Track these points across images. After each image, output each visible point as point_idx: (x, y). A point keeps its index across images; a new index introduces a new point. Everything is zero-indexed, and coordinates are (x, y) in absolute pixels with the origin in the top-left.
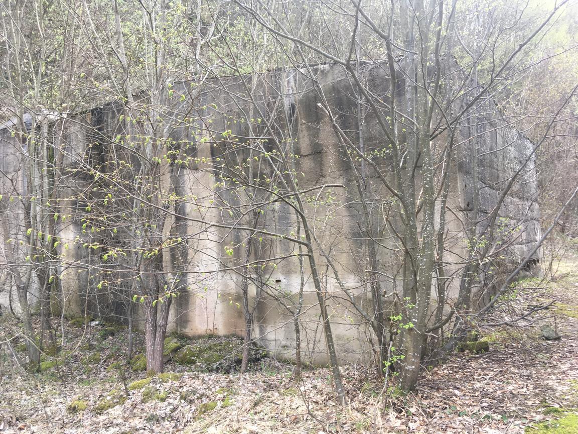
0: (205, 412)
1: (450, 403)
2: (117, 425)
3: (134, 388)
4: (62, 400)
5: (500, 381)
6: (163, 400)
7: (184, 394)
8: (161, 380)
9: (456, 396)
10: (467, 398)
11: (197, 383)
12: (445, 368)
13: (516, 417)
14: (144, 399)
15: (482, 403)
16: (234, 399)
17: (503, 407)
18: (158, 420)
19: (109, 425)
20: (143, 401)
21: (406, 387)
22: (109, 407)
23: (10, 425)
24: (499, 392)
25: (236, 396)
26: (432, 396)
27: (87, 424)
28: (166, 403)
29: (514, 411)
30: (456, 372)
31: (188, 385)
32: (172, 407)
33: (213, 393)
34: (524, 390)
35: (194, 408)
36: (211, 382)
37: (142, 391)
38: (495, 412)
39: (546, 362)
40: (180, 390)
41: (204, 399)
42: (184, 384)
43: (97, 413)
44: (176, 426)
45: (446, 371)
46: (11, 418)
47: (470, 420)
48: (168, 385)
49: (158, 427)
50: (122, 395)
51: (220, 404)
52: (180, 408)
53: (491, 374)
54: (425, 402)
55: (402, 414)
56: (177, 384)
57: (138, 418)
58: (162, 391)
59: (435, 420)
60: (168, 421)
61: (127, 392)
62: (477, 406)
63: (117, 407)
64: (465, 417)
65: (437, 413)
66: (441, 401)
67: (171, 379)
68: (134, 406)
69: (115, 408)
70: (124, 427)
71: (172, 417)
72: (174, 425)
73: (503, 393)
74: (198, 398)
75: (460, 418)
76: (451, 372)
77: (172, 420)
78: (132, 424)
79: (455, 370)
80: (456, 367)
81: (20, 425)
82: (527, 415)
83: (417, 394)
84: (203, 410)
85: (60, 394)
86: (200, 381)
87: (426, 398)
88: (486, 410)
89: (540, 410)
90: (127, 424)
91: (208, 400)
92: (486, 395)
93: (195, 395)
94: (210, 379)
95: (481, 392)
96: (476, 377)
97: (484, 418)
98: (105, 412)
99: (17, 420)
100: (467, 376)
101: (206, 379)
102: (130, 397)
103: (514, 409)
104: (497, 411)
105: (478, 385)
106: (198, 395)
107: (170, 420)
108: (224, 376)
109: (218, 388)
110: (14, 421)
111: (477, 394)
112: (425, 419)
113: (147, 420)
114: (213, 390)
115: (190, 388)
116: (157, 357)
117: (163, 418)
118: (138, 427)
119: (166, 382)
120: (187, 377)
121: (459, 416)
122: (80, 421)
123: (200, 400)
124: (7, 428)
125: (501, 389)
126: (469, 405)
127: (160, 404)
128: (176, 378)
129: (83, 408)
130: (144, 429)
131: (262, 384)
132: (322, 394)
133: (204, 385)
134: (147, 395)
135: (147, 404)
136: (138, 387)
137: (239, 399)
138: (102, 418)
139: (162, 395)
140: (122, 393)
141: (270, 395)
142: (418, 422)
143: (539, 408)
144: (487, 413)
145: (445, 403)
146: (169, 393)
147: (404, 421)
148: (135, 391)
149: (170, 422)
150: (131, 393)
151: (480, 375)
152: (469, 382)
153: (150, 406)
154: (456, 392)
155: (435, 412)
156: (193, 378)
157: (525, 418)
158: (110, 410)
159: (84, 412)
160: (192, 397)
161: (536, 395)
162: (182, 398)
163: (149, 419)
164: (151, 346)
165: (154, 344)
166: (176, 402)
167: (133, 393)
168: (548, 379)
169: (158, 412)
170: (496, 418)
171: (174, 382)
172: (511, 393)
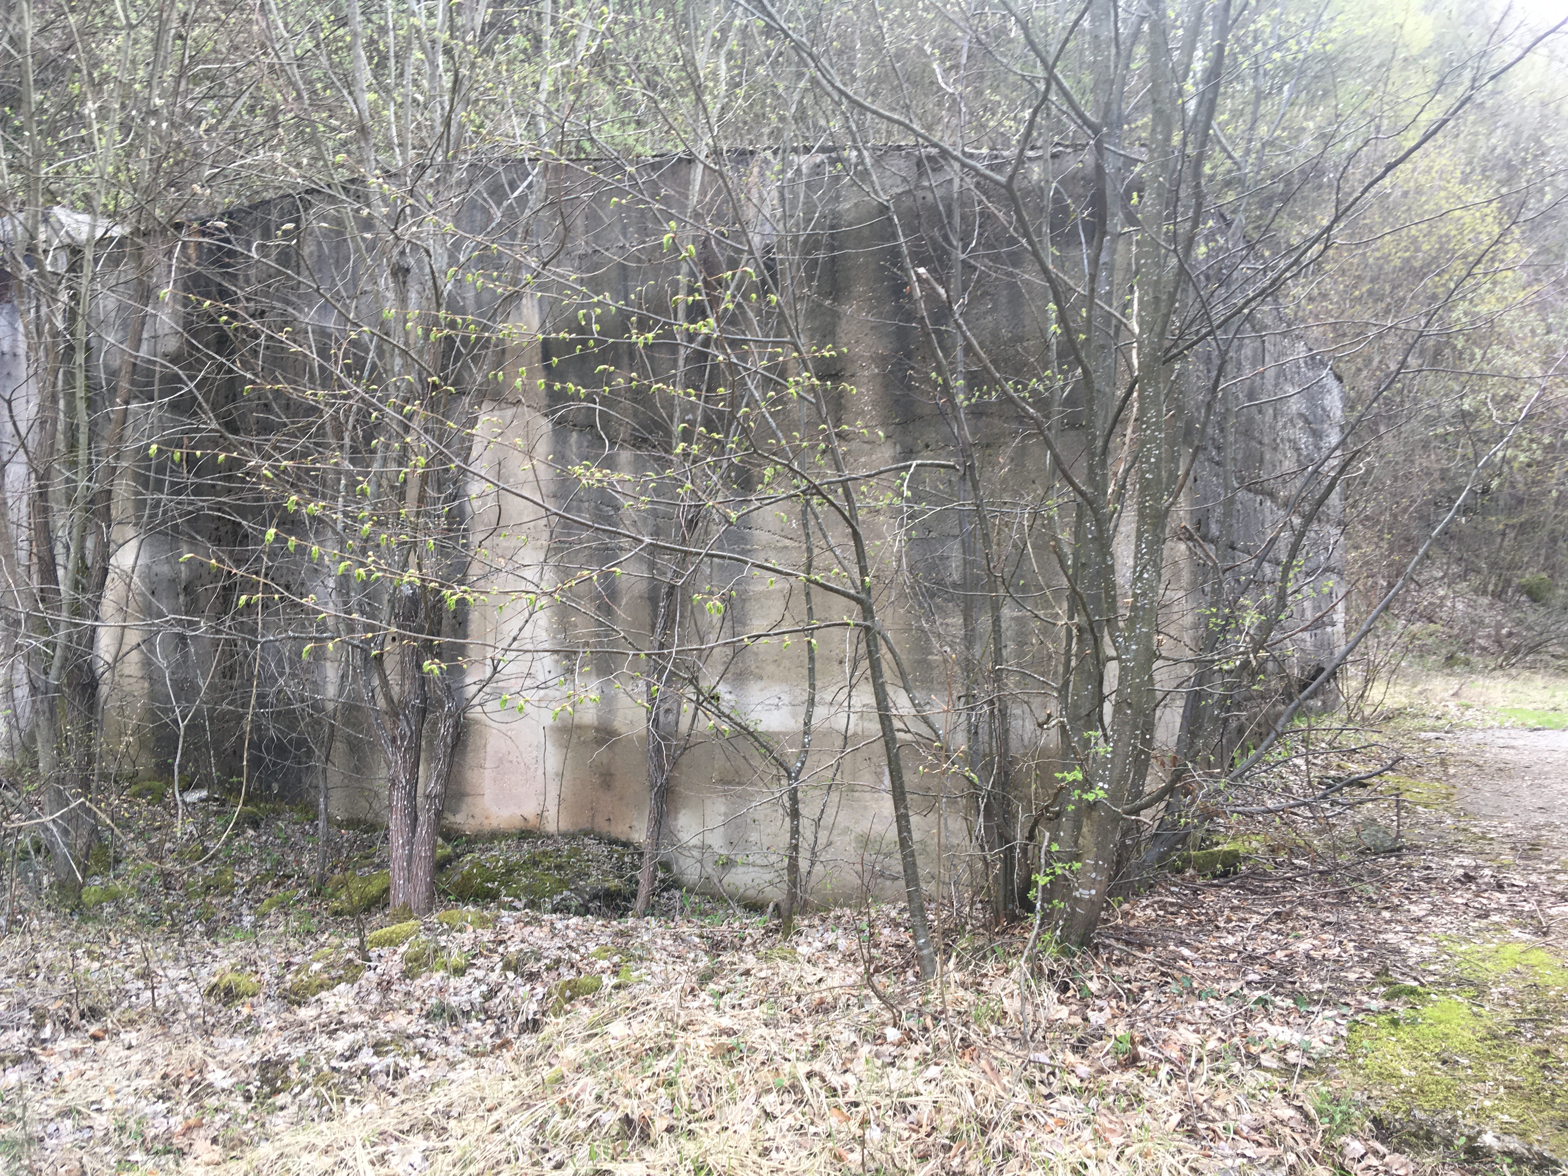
0: (571, 998)
1: (1176, 974)
2: (356, 1027)
3: (380, 944)
4: (184, 973)
5: (1279, 932)
6: (459, 972)
7: (513, 958)
8: (446, 926)
9: (1185, 960)
10: (1210, 964)
11: (538, 935)
12: (1147, 906)
13: (1326, 1002)
14: (410, 970)
15: (1245, 974)
16: (643, 971)
17: (1294, 983)
18: (453, 1018)
19: (333, 1027)
20: (408, 975)
21: (1073, 938)
22: (321, 987)
23: (67, 1029)
24: (1280, 954)
25: (646, 964)
26: (1131, 959)
27: (270, 1026)
28: (468, 979)
29: (1320, 992)
30: (1172, 913)
31: (517, 939)
32: (484, 988)
33: (583, 958)
34: (1337, 950)
35: (540, 990)
36: (572, 934)
37: (402, 949)
38: (1276, 994)
39: (1375, 897)
40: (501, 949)
41: (563, 970)
42: (506, 937)
43: (292, 1002)
44: (498, 1033)
45: (1149, 911)
46: (68, 1010)
47: (1224, 1008)
48: (467, 937)
49: (455, 1033)
50: (350, 961)
51: (609, 981)
52: (506, 990)
53: (1255, 919)
54: (1119, 971)
55: (1069, 994)
56: (487, 936)
57: (403, 1012)
58: (455, 951)
59: (1146, 1007)
60: (478, 1020)
61: (362, 949)
62: (1235, 980)
63: (342, 986)
64: (1212, 1002)
65: (1148, 994)
66: (1154, 970)
67: (472, 923)
68: (385, 986)
69: (335, 991)
70: (374, 1033)
71: (486, 1012)
72: (493, 1029)
73: (1290, 956)
74: (549, 969)
75: (1203, 1004)
76: (1161, 913)
77: (489, 1018)
78: (393, 1026)
79: (1171, 909)
80: (1172, 904)
81: (94, 1029)
82: (1349, 1000)
83: (1097, 955)
84: (568, 993)
85: (176, 960)
86: (546, 929)
87: (1118, 964)
88: (1257, 989)
89: (1375, 990)
90: (380, 1025)
91: (573, 972)
92: (1252, 959)
93: (539, 960)
94: (567, 927)
95: (1239, 953)
96: (1222, 925)
97: (1255, 1003)
98: (313, 999)
99: (82, 1016)
100: (1200, 921)
101: (559, 925)
102: (372, 964)
103: (1318, 986)
104: (1281, 990)
105: (1230, 940)
106: (548, 961)
107: (482, 1017)
108: (600, 922)
109: (592, 948)
110: (75, 1018)
111: (1232, 956)
112: (1123, 1004)
113: (427, 1016)
114: (582, 950)
115: (522, 946)
116: (421, 873)
117: (466, 1014)
118: (410, 1031)
119: (460, 931)
120: (511, 921)
121: (1200, 998)
122: (249, 1018)
123: (554, 974)
124: (63, 1035)
125: (1286, 947)
126: (1217, 979)
127: (454, 982)
128: (483, 923)
129: (250, 988)
130: (427, 1037)
131: (697, 940)
132: (855, 961)
133: (556, 940)
134: (416, 960)
135: (418, 982)
136: (390, 942)
137: (655, 968)
138: (305, 1013)
139: (456, 959)
140: (351, 955)
141: (736, 959)
142: (1108, 1011)
143: (1374, 986)
144: (1260, 993)
145: (1163, 974)
146: (474, 957)
147: (1074, 1008)
148: (385, 951)
149: (483, 1022)
150: (373, 954)
151: (1229, 920)
152: (1209, 934)
153: (426, 985)
154: (1186, 952)
155: (1142, 990)
156: (527, 924)
157: (1347, 1004)
158: (323, 994)
159: (255, 1000)
160: (533, 967)
161: (1363, 960)
162: (507, 966)
163: (430, 1016)
164: (403, 846)
165: (410, 842)
166: (494, 977)
167: (380, 956)
168: (1386, 931)
169: (453, 1001)
170: (1280, 1004)
171: (479, 931)
172: (1308, 956)
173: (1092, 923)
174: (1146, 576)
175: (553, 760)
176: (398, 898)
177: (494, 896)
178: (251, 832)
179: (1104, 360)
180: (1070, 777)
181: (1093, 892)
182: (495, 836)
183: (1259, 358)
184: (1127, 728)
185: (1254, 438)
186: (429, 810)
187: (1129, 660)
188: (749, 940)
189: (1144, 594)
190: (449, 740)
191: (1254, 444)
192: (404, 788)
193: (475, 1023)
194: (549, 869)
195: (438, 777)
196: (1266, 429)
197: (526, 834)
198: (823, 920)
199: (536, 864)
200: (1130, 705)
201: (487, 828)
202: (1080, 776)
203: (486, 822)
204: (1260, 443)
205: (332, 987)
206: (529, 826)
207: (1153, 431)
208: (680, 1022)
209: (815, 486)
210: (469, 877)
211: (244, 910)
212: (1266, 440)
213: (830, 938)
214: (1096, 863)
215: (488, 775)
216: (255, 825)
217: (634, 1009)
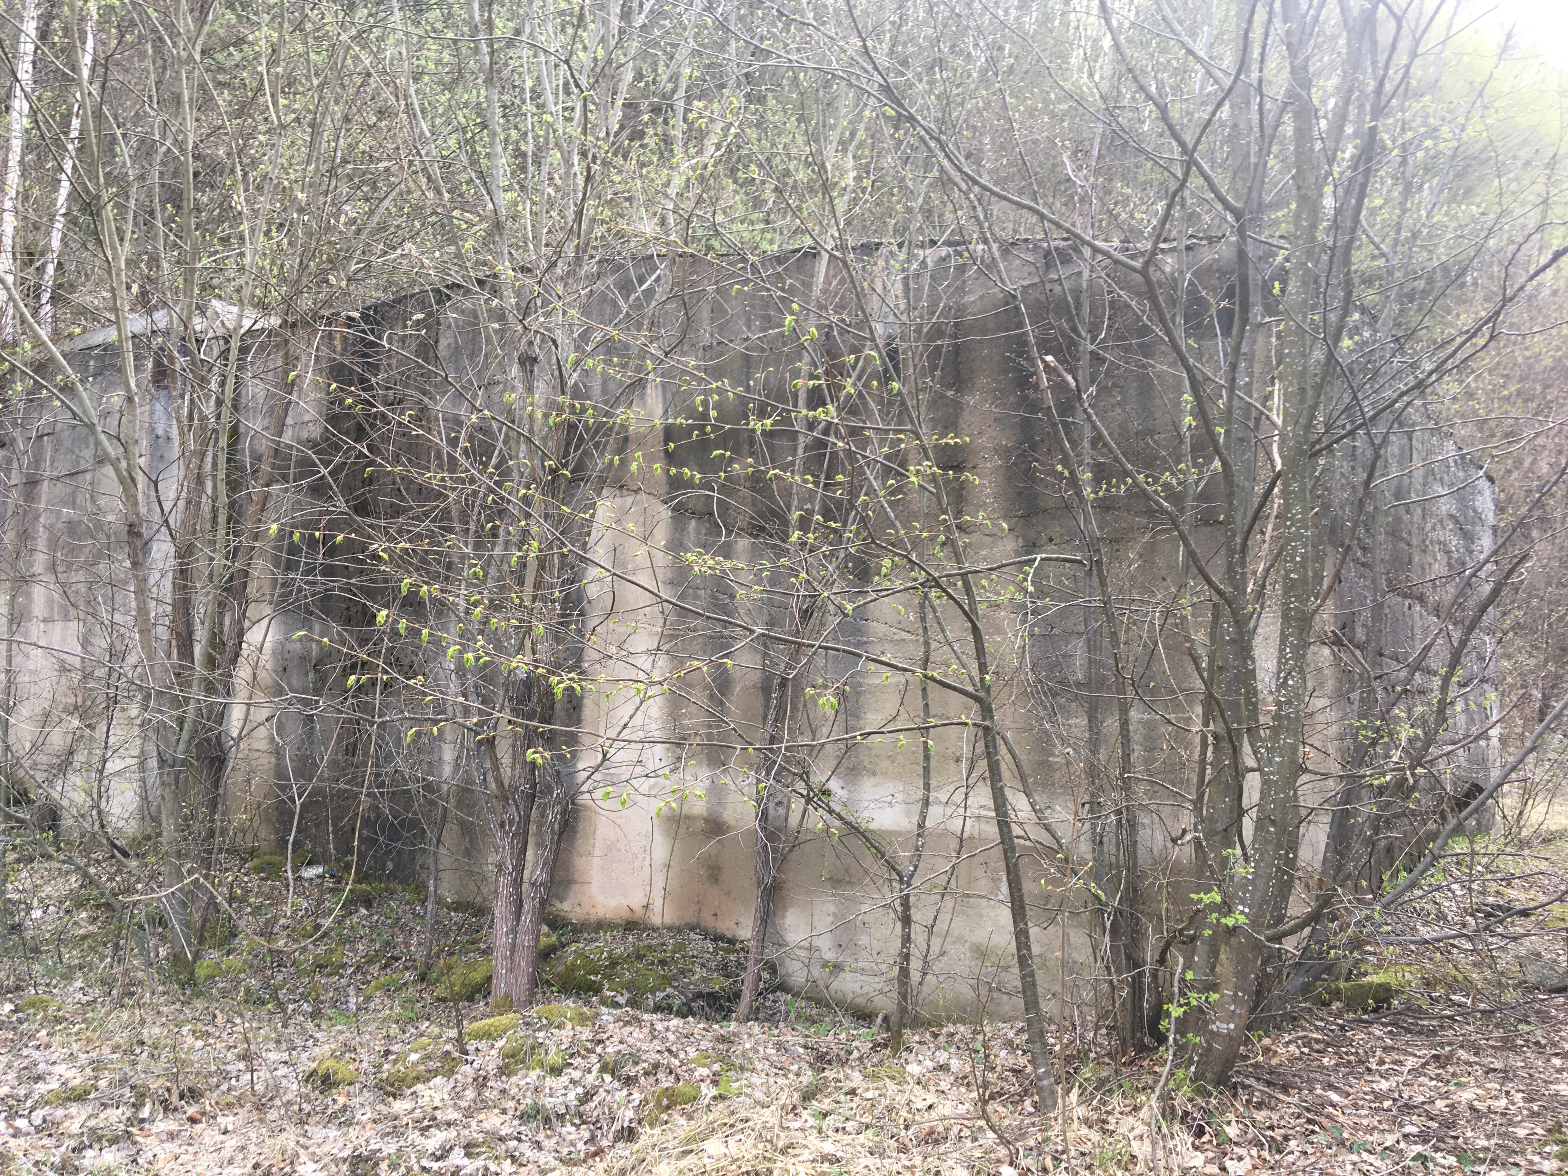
0: (668, 1107)
1: (1325, 1122)
2: (449, 1124)
3: (478, 1037)
4: (285, 1056)
5: (1438, 1078)
6: (556, 1071)
7: (610, 1060)
8: (545, 1022)
9: (1334, 1106)
10: (1363, 1112)
11: (637, 1036)
12: (1290, 1042)
13: (1493, 1161)
14: (507, 1066)
15: (1401, 1126)
16: (744, 1082)
17: (1457, 1138)
18: (547, 1120)
19: (426, 1123)
20: (504, 1071)
21: (1209, 1075)
22: (417, 1079)
23: (166, 1110)
24: (1440, 1104)
25: (747, 1074)
26: (1273, 1103)
27: (365, 1118)
28: (564, 1080)
29: (1486, 1149)
30: (1318, 1051)
31: (616, 1039)
32: (580, 1090)
33: (682, 1063)
34: (1503, 1102)
35: (637, 1096)
36: (672, 1037)
37: (500, 1044)
38: (1437, 1149)
39: (1543, 1042)
40: (599, 1049)
41: (661, 1075)
42: (605, 1036)
43: (388, 1094)
44: (592, 1139)
45: (1292, 1048)
46: (168, 1090)
47: (1378, 1163)
48: (566, 1034)
49: (548, 1137)
50: (448, 1053)
51: (708, 1091)
52: (602, 1094)
53: (1411, 1062)
54: (1260, 1116)
55: (1204, 1139)
56: (586, 1034)
57: (496, 1111)
58: (553, 1049)
59: (1290, 1158)
60: (573, 1124)
61: (459, 1041)
62: (1391, 1131)
63: (438, 1080)
64: (1365, 1155)
65: (1293, 1143)
66: (1299, 1117)
67: (571, 1020)
68: (481, 1082)
69: (431, 1084)
70: (467, 1132)
71: (581, 1117)
72: (587, 1135)
73: (1452, 1106)
74: (646, 1074)
75: (1354, 1157)
76: (1306, 1050)
77: (584, 1123)
78: (486, 1126)
79: (1316, 1047)
80: (1317, 1041)
81: (191, 1110)
82: (1518, 1159)
83: (1235, 1095)
84: (665, 1102)
85: (278, 1042)
86: (646, 1030)
87: (1259, 1106)
88: (1415, 1143)
89: (1547, 1149)
90: (474, 1124)
91: (672, 1078)
92: (1409, 1108)
93: (637, 1063)
94: (667, 1029)
95: (1394, 1100)
96: (1374, 1067)
97: (1414, 1159)
98: (409, 1092)
99: (182, 1097)
100: (1349, 1062)
101: (659, 1026)
102: (469, 1058)
103: (1484, 1143)
104: (1442, 1145)
105: (1384, 1085)
106: (645, 1065)
107: (577, 1121)
108: (701, 1026)
109: (692, 1053)
110: (175, 1099)
111: (1387, 1104)
112: (1265, 1154)
113: (521, 1117)
114: (682, 1055)
115: (621, 1047)
116: (523, 964)
117: (561, 1117)
118: (503, 1133)
119: (558, 1027)
120: (611, 1019)
121: (1351, 1150)
122: (345, 1108)
123: (651, 1079)
124: (161, 1116)
125: (1446, 1096)
126: (1370, 1130)
127: (550, 1082)
128: (582, 1020)
129: (348, 1076)
130: (519, 1140)
131: (801, 1050)
132: (968, 1085)
133: (655, 1042)
134: (513, 1056)
135: (514, 1079)
136: (488, 1035)
137: (756, 1080)
138: (400, 1106)
139: (553, 1057)
140: (449, 1047)
141: (841, 1076)
142: (1248, 1159)
143: (1546, 1144)
144: (1419, 1148)
145: (1310, 1121)
146: (571, 1056)
147: (1211, 1155)
148: (483, 1045)
149: (578, 1127)
150: (471, 1048)
151: (1382, 1062)
152: (1359, 1077)
153: (522, 1083)
154: (1335, 1097)
155: (1286, 1138)
156: (627, 1023)
157: (1516, 1165)
158: (419, 1087)
159: (351, 1089)
160: (631, 1070)
161: (1533, 1114)
162: (604, 1069)
163: (524, 1117)
164: (507, 934)
165: (514, 931)
166: (590, 1079)
167: (477, 1050)
168: (1557, 1081)
169: (548, 1102)
170: (1442, 1161)
171: (578, 1028)
172: (1472, 1108)
173: (1230, 1059)
174: (1290, 682)
175: (661, 850)
176: (500, 988)
177: (596, 989)
178: (364, 911)
179: (1244, 453)
180: (1206, 899)
181: (1232, 1026)
182: (601, 926)
183: (1406, 456)
184: (1270, 848)
185: (1401, 539)
186: (534, 899)
187: (1272, 773)
188: (856, 1054)
189: (1289, 702)
190: (556, 826)
191: (1402, 545)
192: (511, 874)
193: (569, 1128)
194: (652, 964)
195: (545, 864)
196: (1415, 530)
197: (631, 926)
198: (936, 1036)
199: (640, 957)
200: (1273, 823)
201: (593, 918)
202: (1218, 899)
203: (593, 911)
204: (1409, 544)
205: (429, 1080)
206: (635, 918)
207: (1298, 529)
208: (780, 1144)
209: (934, 579)
210: (573, 968)
211: (351, 991)
212: (1415, 542)
213: (942, 1057)
214: (1236, 994)
215: (596, 862)
216: (368, 904)
217: (732, 1126)
